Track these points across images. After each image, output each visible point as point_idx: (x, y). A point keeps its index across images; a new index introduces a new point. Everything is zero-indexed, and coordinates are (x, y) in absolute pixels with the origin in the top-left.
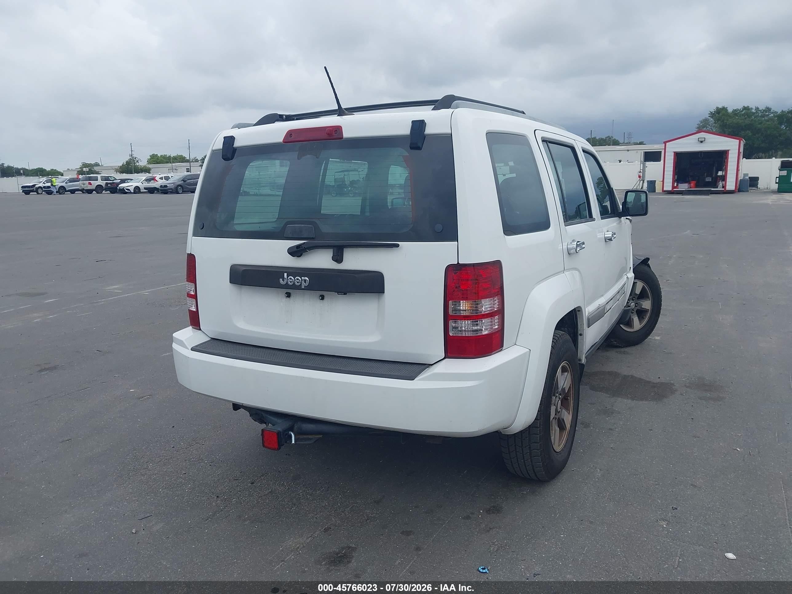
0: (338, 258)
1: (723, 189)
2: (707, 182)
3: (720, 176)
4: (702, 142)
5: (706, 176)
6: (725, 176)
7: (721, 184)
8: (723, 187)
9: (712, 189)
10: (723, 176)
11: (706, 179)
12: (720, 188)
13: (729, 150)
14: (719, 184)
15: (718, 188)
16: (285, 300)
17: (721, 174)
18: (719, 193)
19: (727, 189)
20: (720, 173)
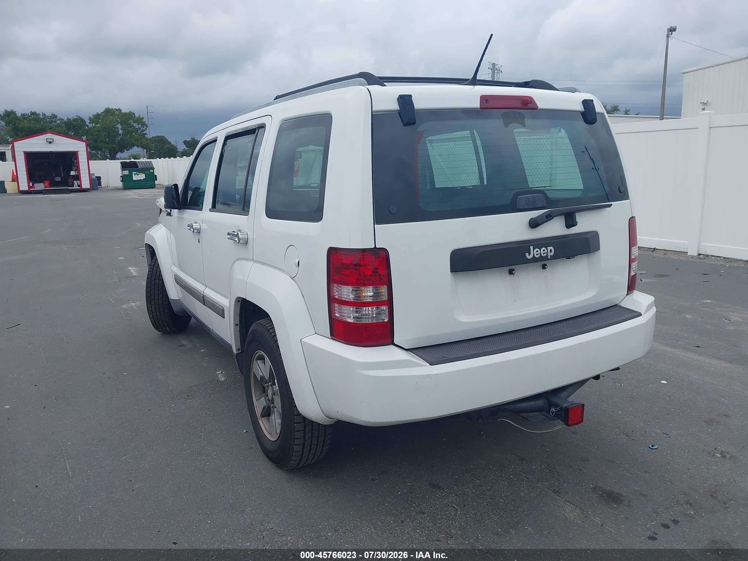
0: (570, 223)
1: (79, 188)
2: (57, 181)
3: (72, 176)
4: (50, 143)
5: (54, 176)
6: (78, 176)
7: (76, 183)
8: (79, 186)
9: (69, 188)
10: (77, 176)
11: (56, 178)
12: (76, 187)
13: (78, 151)
14: (75, 183)
15: (74, 187)
16: (509, 278)
17: (74, 174)
18: (76, 192)
19: (83, 188)
20: (72, 173)
